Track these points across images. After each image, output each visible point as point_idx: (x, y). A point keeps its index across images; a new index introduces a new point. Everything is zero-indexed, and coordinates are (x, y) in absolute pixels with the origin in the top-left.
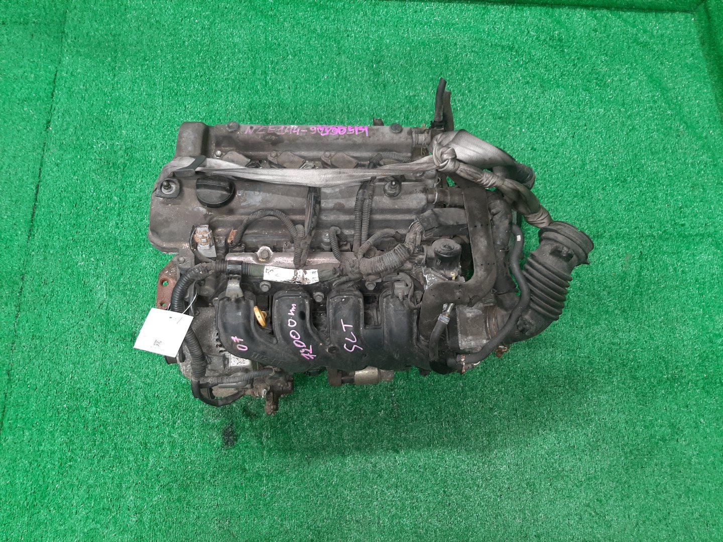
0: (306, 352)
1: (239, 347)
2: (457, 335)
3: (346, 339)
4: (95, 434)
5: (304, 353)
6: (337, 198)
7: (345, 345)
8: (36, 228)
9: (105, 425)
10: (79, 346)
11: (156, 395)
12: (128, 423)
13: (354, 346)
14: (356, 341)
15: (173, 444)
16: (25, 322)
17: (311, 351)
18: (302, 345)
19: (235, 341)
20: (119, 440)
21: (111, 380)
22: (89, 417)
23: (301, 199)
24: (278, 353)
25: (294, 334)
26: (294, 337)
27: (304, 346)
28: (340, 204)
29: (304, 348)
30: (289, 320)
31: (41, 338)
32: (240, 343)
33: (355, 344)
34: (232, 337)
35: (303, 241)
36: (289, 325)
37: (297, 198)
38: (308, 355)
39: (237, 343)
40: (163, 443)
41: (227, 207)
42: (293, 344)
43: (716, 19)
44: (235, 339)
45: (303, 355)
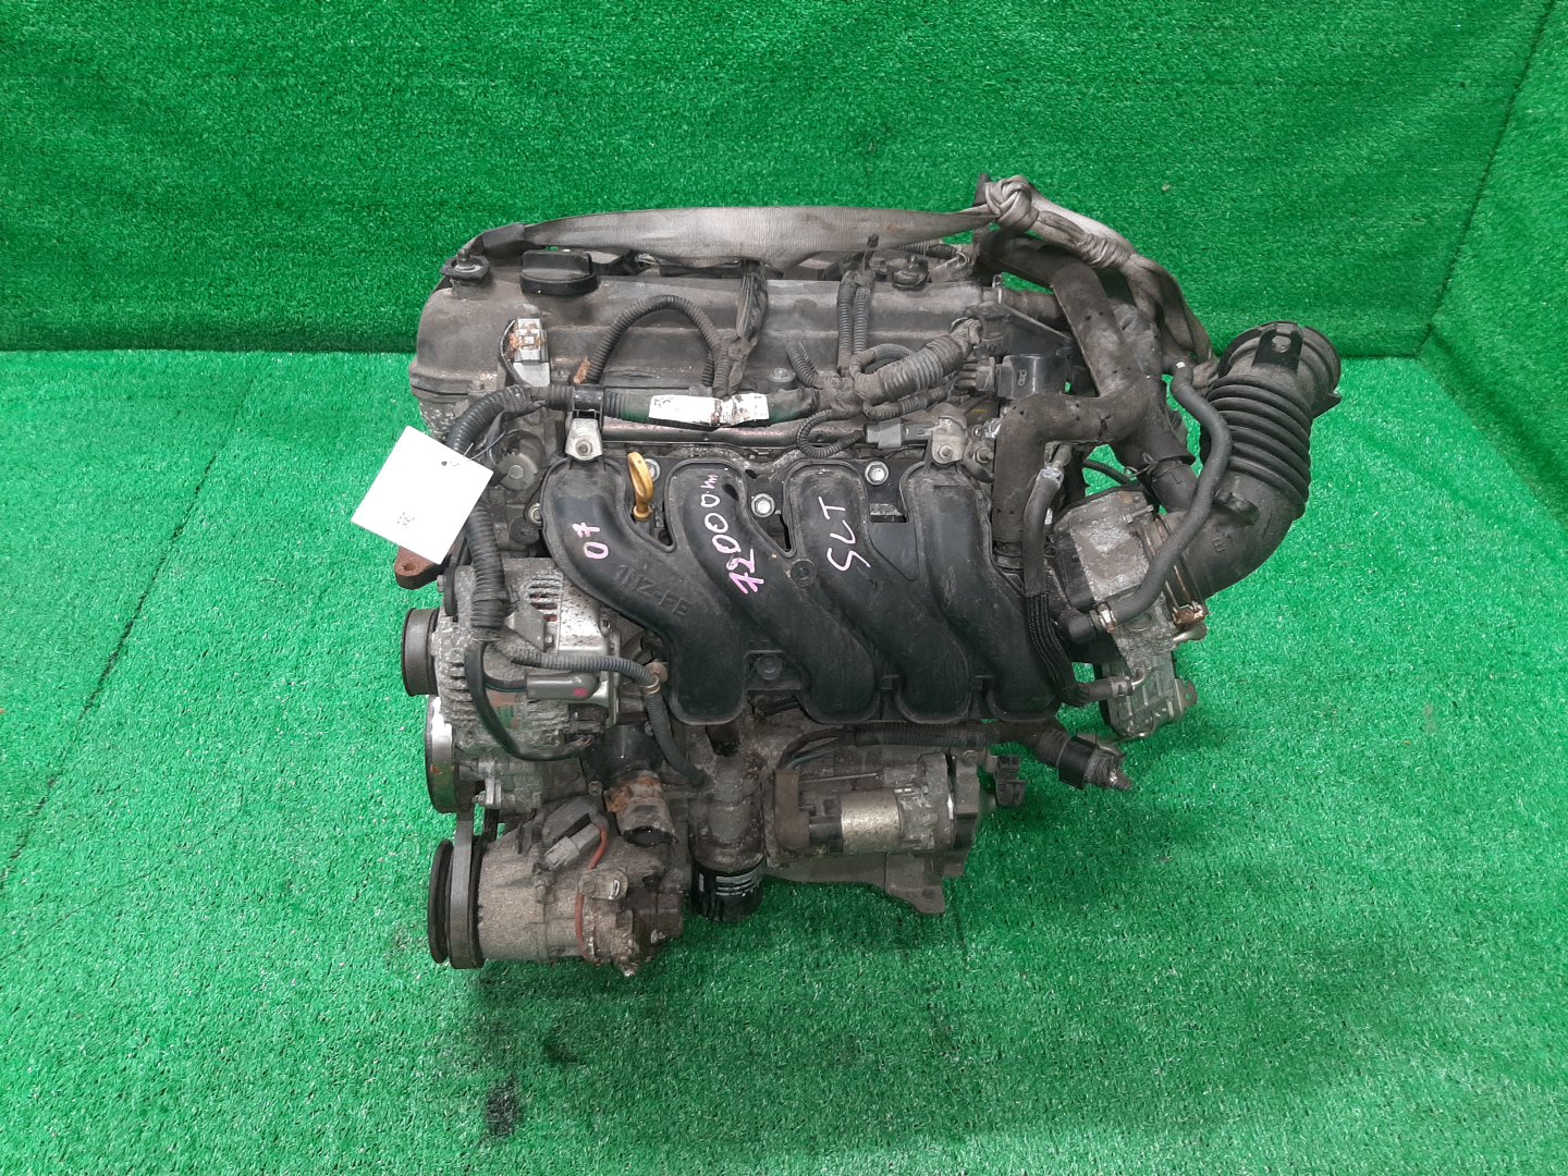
0: (741, 569)
1: (590, 549)
2: (1082, 573)
3: (832, 535)
4: (144, 1113)
5: (735, 571)
6: (800, 294)
7: (830, 550)
8: (107, 694)
9: (174, 1089)
10: (149, 914)
11: (321, 1018)
12: (236, 1087)
13: (852, 553)
14: (853, 541)
15: (347, 1137)
16: (31, 867)
17: (751, 564)
18: (732, 546)
19: (580, 535)
20: (203, 1129)
21: (211, 987)
22: (138, 1069)
23: (729, 293)
24: (675, 574)
25: (713, 521)
26: (714, 528)
27: (738, 549)
28: (807, 302)
29: (736, 555)
30: (703, 496)
31: (59, 899)
32: (593, 537)
33: (853, 547)
34: (576, 527)
35: (734, 346)
36: (703, 504)
37: (719, 292)
38: (745, 577)
39: (585, 539)
40: (321, 1133)
41: (580, 301)
42: (712, 545)
43: (1462, 344)
44: (580, 529)
45: (734, 577)
